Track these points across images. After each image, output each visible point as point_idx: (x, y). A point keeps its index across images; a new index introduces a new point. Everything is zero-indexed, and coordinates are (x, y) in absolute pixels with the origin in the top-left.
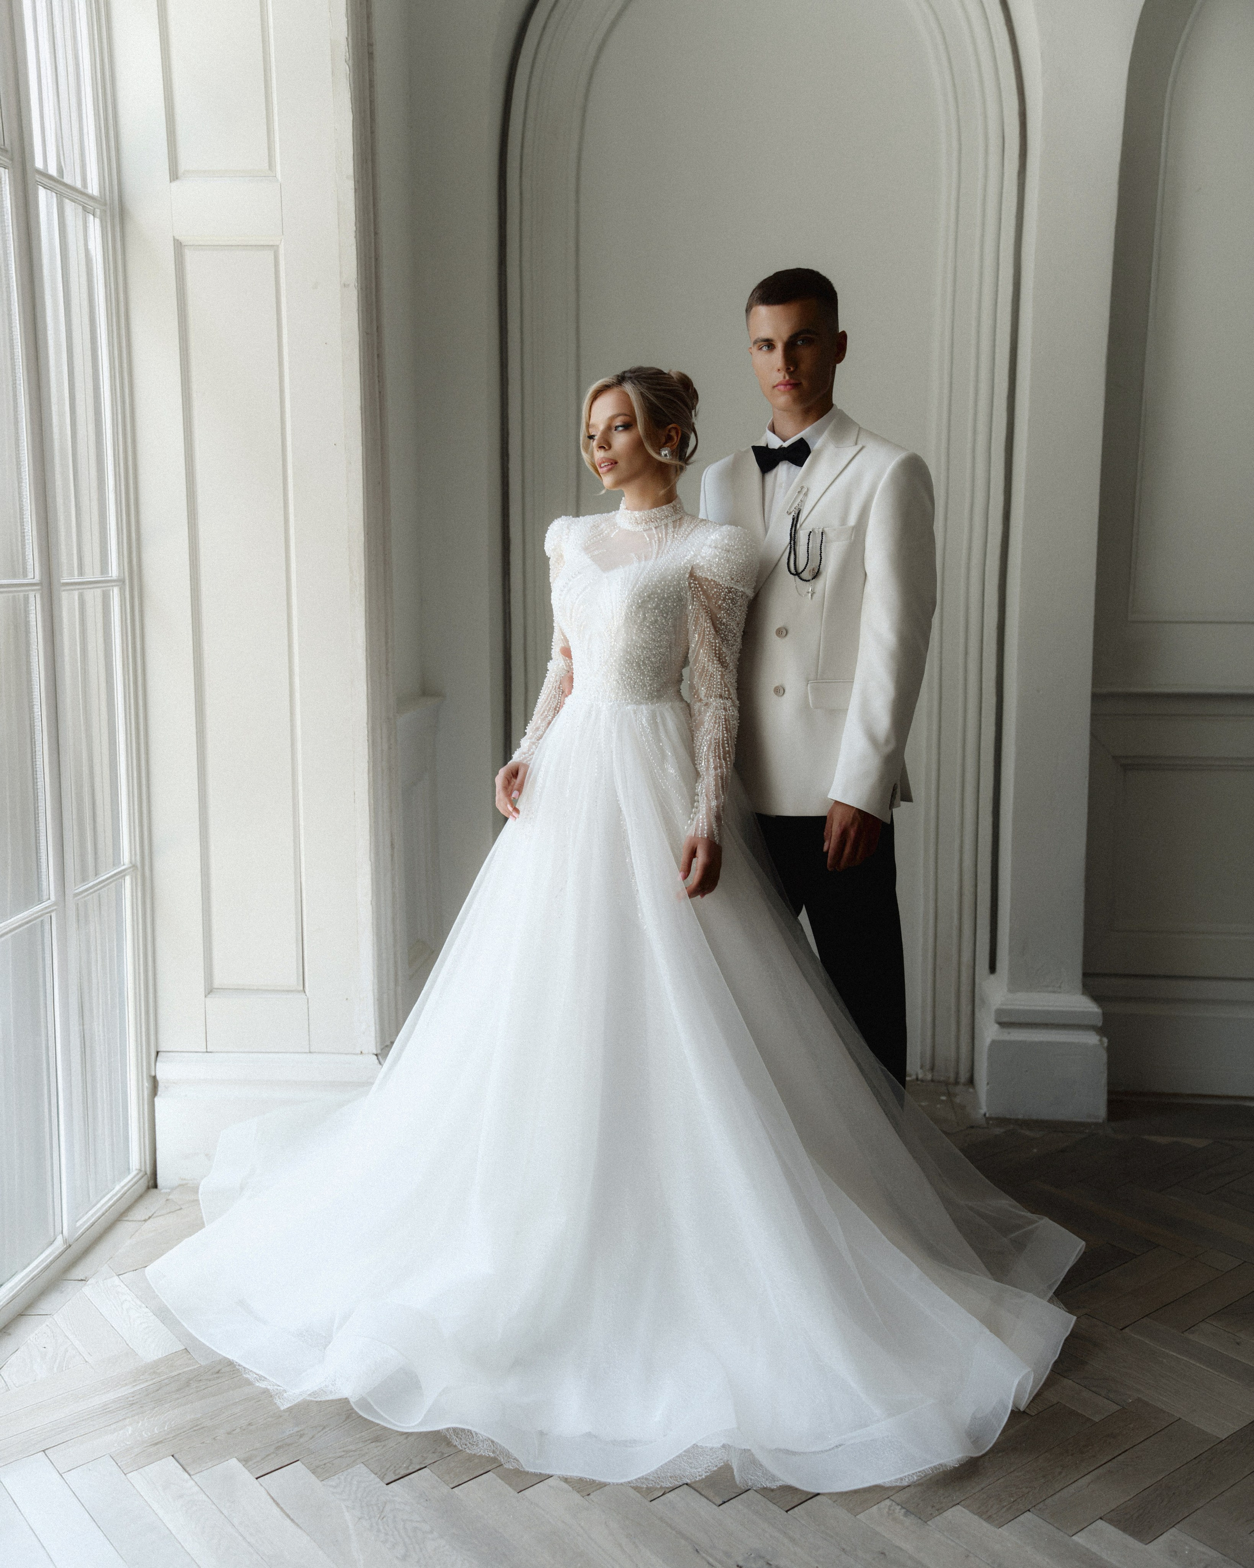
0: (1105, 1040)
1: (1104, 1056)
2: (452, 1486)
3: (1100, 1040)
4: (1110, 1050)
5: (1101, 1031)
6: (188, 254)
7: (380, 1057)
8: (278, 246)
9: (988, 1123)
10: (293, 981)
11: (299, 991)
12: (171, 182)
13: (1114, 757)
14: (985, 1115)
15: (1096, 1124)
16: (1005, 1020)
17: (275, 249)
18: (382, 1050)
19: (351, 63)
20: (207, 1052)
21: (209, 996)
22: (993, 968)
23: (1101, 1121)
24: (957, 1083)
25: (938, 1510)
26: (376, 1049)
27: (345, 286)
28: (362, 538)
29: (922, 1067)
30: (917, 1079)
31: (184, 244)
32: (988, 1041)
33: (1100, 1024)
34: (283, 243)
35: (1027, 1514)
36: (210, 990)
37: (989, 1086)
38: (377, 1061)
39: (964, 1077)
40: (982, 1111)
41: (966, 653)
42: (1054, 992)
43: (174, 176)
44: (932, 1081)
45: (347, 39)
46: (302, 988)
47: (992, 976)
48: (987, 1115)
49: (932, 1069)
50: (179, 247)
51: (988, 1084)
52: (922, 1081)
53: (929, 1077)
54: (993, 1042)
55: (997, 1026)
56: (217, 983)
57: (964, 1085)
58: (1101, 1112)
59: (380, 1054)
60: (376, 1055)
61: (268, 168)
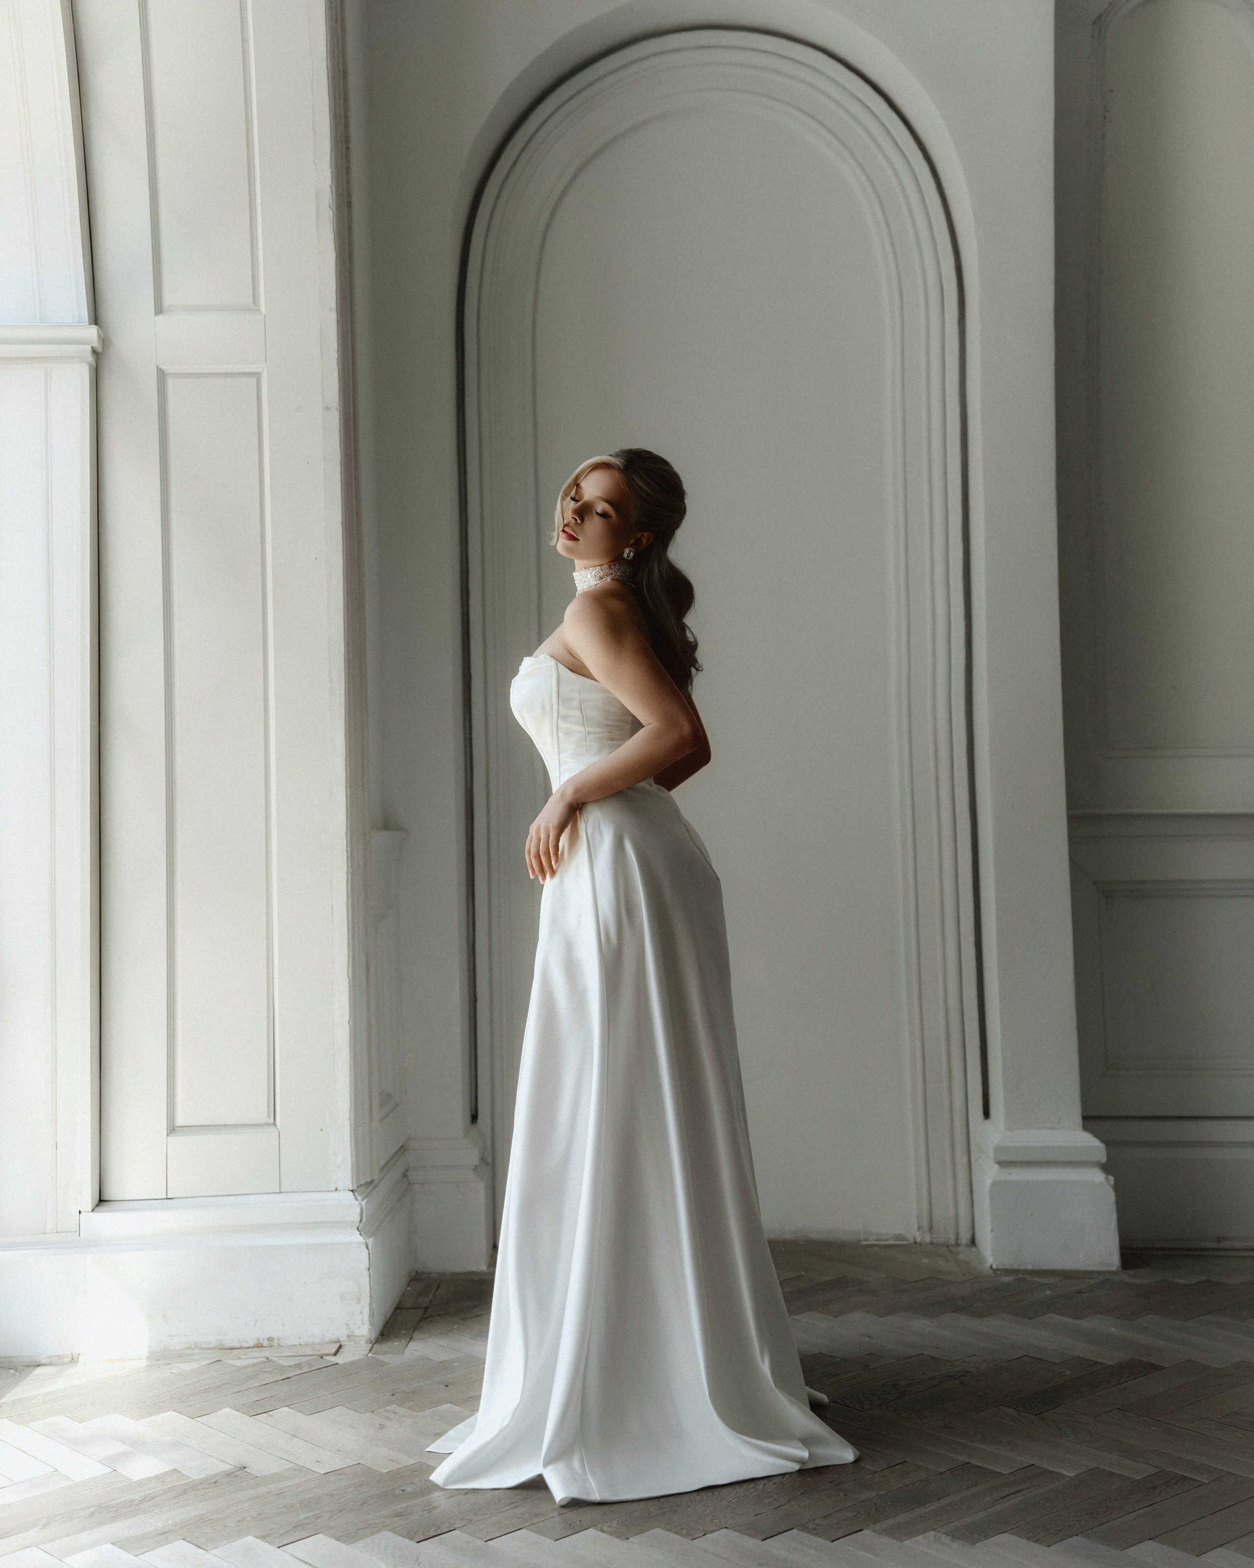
0: (1111, 1178)
1: (1111, 1196)
2: (486, 1540)
3: (1106, 1179)
4: (1116, 1188)
5: (1106, 1168)
6: (170, 382)
7: (356, 1194)
8: (260, 374)
9: (995, 1273)
10: (261, 1113)
11: (267, 1124)
12: (155, 315)
13: (1095, 883)
14: (991, 1267)
15: (1110, 1272)
16: (1004, 1158)
17: (257, 376)
18: (358, 1187)
19: (334, 207)
20: (167, 1199)
21: (172, 1134)
22: (987, 1114)
23: (1114, 1269)
24: (958, 1245)
25: (985, 1536)
26: (353, 1185)
27: (327, 408)
28: (342, 649)
29: (919, 1228)
30: (915, 1243)
31: (166, 372)
32: (989, 1182)
33: (1104, 1160)
34: (265, 371)
35: (1075, 1538)
36: (172, 1129)
37: (993, 1233)
38: (353, 1197)
39: (965, 1238)
40: (989, 1265)
41: (937, 779)
42: (1053, 1128)
43: (159, 310)
44: (932, 1243)
45: (331, 187)
46: (272, 1121)
47: (987, 1122)
48: (994, 1267)
49: (931, 1229)
50: (161, 375)
51: (992, 1230)
52: (921, 1244)
53: (928, 1239)
54: (995, 1184)
55: (996, 1166)
56: (180, 1121)
57: (966, 1246)
58: (1113, 1260)
59: (355, 1190)
60: (352, 1191)
61: (252, 302)
